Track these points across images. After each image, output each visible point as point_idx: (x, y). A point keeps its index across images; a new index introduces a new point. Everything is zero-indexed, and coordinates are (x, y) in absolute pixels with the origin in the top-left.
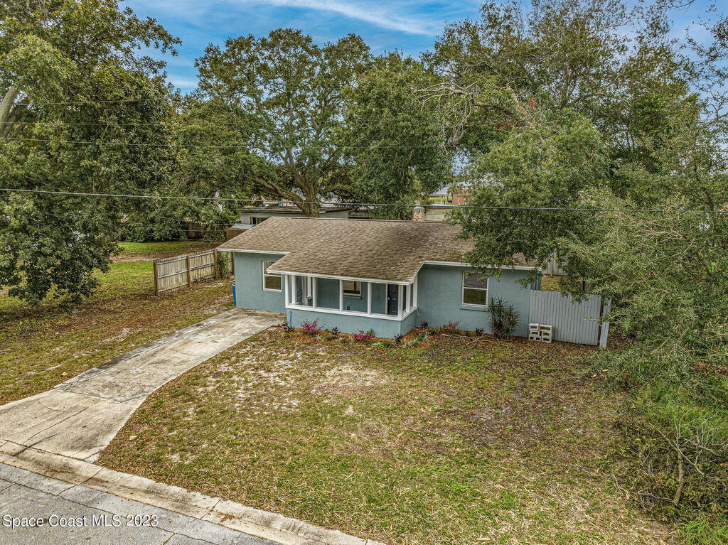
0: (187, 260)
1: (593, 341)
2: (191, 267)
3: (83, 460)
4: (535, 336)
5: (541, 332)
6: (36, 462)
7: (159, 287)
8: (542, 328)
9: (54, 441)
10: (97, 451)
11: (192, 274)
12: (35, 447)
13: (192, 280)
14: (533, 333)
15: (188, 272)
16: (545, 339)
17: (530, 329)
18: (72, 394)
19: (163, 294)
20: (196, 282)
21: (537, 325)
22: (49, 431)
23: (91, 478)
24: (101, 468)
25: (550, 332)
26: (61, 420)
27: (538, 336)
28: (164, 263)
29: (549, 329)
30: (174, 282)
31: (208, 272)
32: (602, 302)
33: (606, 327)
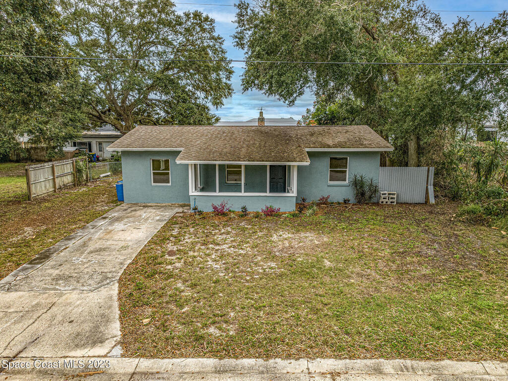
0: (53, 167)
1: (422, 200)
2: (56, 174)
3: (105, 356)
4: (385, 201)
5: (389, 197)
6: (40, 371)
7: (32, 193)
8: (389, 194)
9: (44, 343)
10: (114, 343)
11: (57, 181)
12: (21, 355)
13: (57, 187)
14: (384, 198)
15: (54, 179)
16: (391, 202)
17: (382, 196)
18: (21, 293)
19: (35, 199)
20: (60, 188)
21: (386, 192)
22: (25, 334)
23: (134, 373)
24: (137, 360)
25: (395, 196)
26: (31, 321)
27: (387, 200)
28: (35, 169)
29: (394, 194)
30: (44, 188)
31: (68, 179)
32: (428, 172)
33: (431, 189)
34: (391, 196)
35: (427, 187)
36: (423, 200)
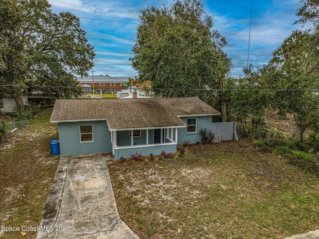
21: (216, 136)
27: (216, 140)
32: (234, 124)
33: (235, 132)
34: (219, 138)
35: (234, 132)
36: (231, 139)
